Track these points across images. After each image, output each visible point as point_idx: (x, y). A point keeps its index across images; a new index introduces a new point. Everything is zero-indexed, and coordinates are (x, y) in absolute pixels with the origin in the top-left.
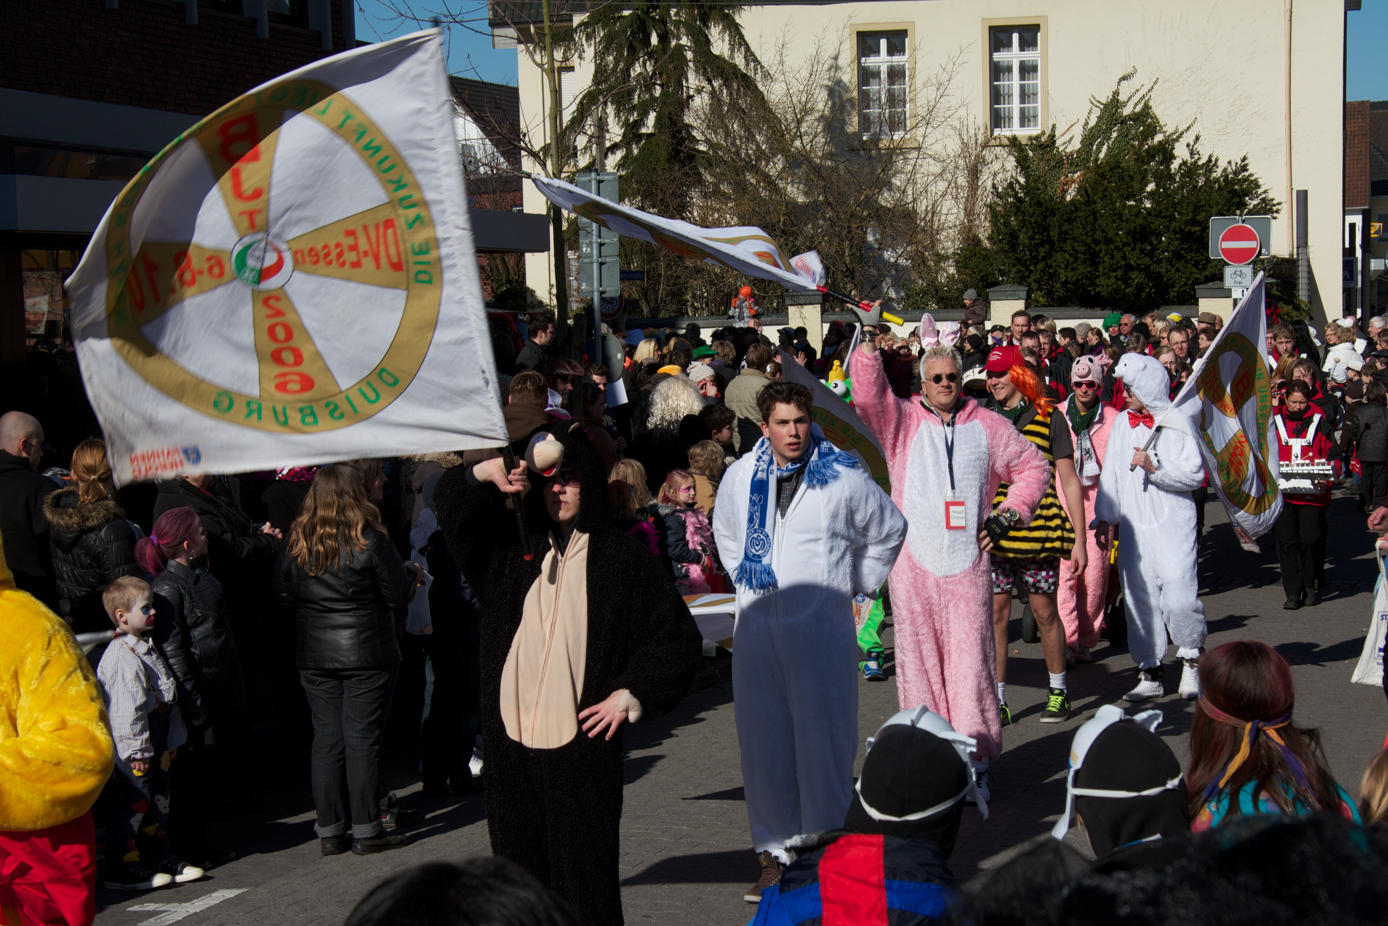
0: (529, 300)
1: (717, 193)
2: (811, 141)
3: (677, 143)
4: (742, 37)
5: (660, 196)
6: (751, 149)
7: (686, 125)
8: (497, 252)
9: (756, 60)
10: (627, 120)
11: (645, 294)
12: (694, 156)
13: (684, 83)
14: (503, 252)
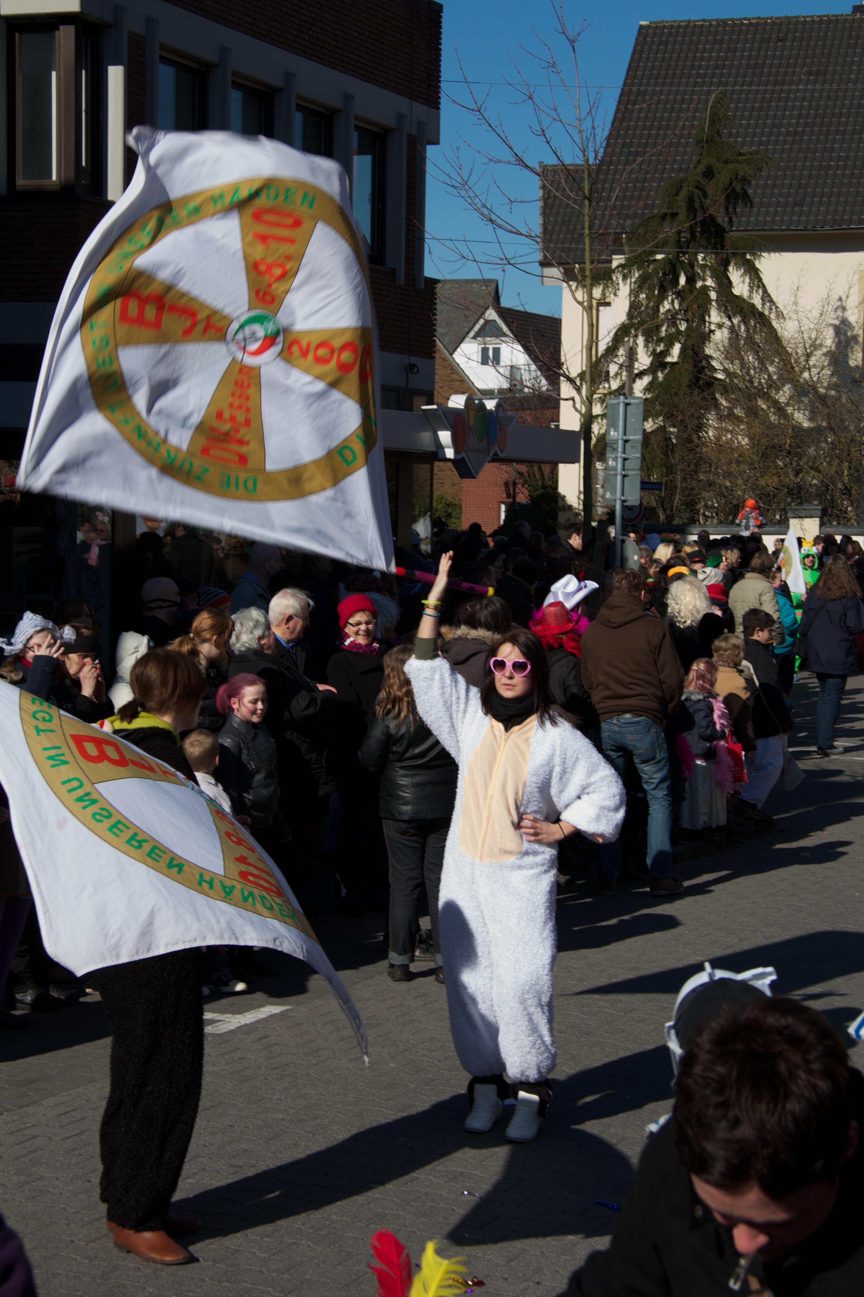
0: (560, 504)
1: (731, 416)
2: (819, 373)
3: (699, 372)
4: (760, 280)
5: (680, 418)
6: (764, 378)
7: (707, 355)
8: (535, 462)
9: (771, 301)
10: (654, 350)
11: (662, 502)
12: (713, 383)
13: (707, 318)
14: (539, 463)
